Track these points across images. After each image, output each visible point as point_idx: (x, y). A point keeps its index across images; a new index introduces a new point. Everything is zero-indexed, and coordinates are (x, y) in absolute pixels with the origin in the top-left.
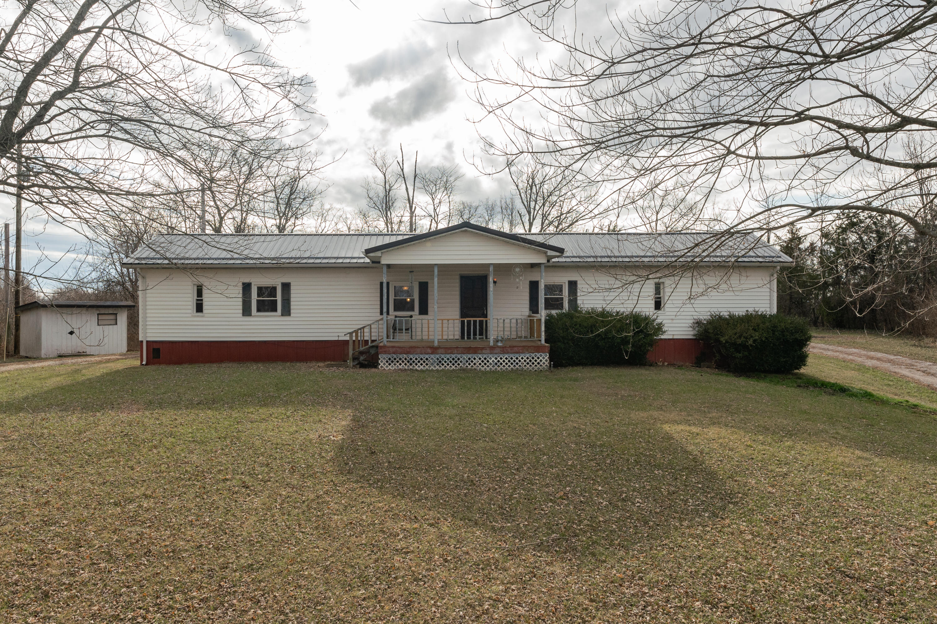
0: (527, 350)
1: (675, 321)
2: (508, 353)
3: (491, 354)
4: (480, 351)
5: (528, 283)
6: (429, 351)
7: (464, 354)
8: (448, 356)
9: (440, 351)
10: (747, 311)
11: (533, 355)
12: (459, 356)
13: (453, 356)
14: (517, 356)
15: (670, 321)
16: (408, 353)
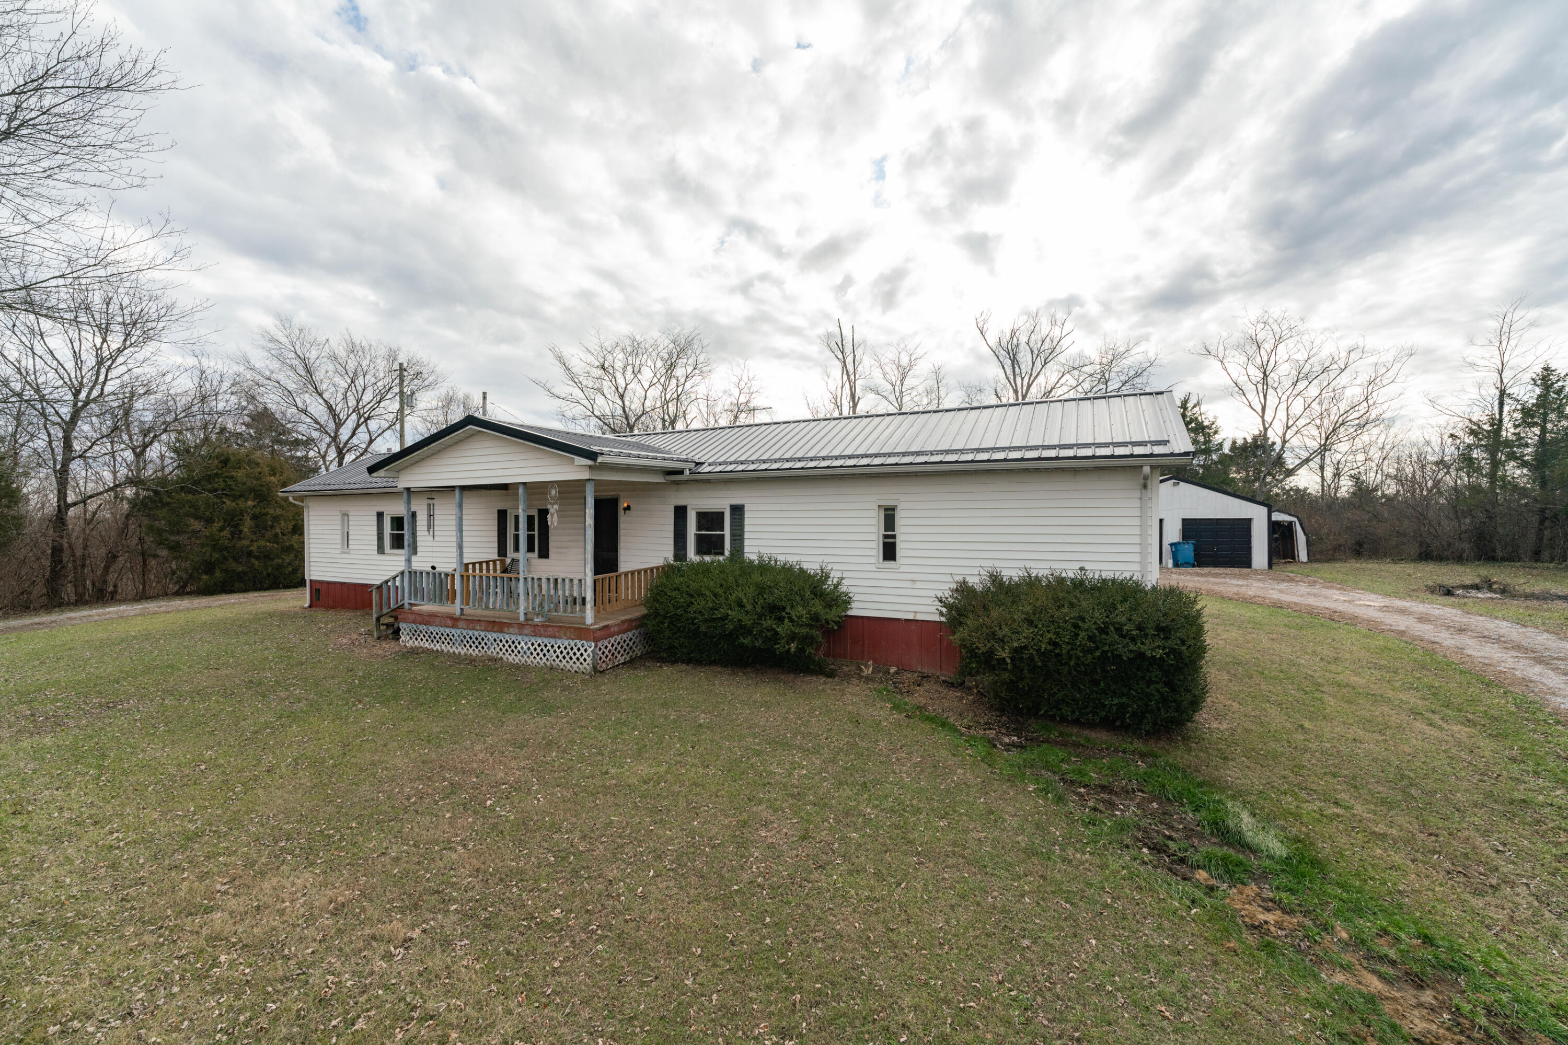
0: (565, 634)
1: (918, 585)
2: (541, 636)
3: (520, 635)
4: (506, 630)
5: (673, 509)
6: (449, 622)
7: (488, 631)
8: (471, 633)
9: (461, 624)
10: (1082, 569)
11: (572, 644)
12: (482, 634)
13: (476, 633)
14: (553, 641)
15: (909, 585)
16: (426, 623)
